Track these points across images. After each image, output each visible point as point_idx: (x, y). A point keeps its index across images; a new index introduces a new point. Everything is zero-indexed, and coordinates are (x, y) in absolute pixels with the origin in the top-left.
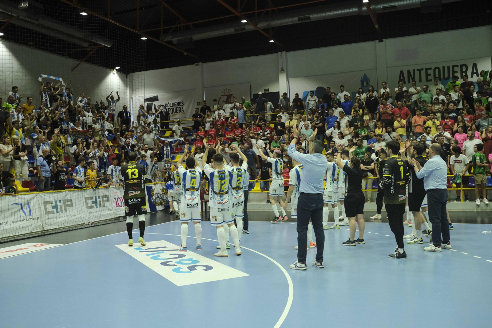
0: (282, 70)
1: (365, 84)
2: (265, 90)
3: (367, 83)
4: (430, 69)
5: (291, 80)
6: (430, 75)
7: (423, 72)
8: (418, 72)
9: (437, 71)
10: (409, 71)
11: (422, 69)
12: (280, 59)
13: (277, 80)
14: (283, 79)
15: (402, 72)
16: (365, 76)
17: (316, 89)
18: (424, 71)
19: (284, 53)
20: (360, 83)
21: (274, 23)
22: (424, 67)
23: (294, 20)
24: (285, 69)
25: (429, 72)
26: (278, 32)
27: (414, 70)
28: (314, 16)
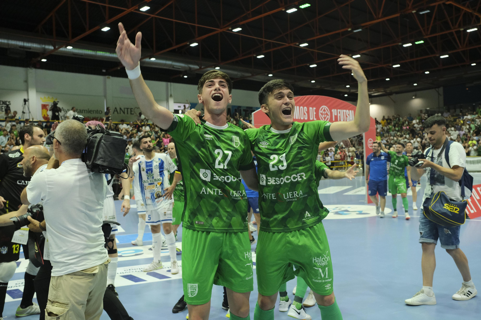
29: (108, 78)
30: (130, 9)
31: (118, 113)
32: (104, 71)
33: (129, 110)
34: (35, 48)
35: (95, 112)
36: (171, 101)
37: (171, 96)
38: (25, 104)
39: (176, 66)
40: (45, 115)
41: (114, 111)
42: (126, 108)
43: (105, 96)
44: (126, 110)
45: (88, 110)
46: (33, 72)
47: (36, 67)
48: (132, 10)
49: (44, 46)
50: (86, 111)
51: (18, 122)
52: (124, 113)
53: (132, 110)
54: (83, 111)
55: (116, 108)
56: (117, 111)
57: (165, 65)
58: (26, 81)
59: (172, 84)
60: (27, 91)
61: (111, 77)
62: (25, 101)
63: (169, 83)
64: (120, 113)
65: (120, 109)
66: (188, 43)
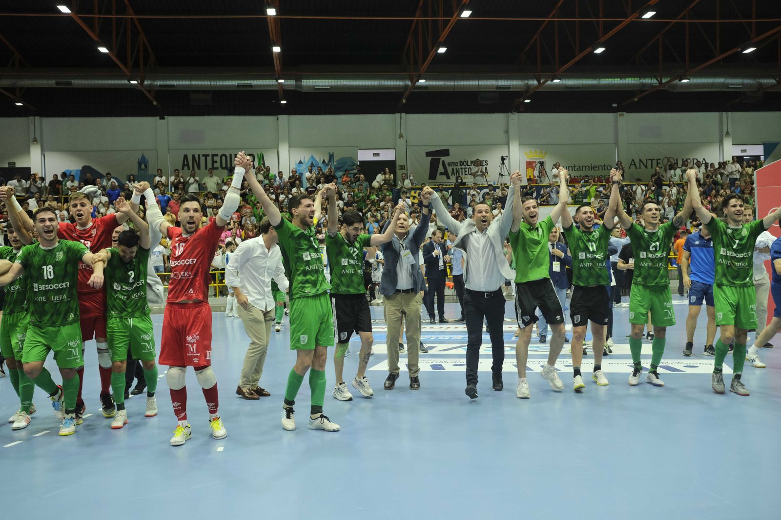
0: (35, 140)
1: (143, 167)
2: (9, 163)
3: (146, 166)
4: (217, 155)
5: (46, 154)
6: (216, 162)
7: (209, 159)
8: (204, 158)
9: (224, 158)
10: (193, 156)
11: (208, 155)
12: (32, 126)
13: (27, 152)
14: (35, 152)
15: (186, 157)
16: (143, 157)
17: (81, 169)
18: (210, 157)
19: (37, 118)
20: (137, 165)
21: (23, 83)
22: (210, 153)
23: (52, 83)
24: (38, 139)
25: (216, 159)
26: (28, 94)
27: (199, 156)
28: (77, 82)
29: (620, 115)
30: (630, 18)
31: (636, 168)
32: (615, 105)
33: (655, 162)
34: (516, 87)
35: (600, 168)
36: (728, 143)
37: (728, 134)
38: (503, 163)
39: (733, 84)
40: (530, 176)
41: (631, 165)
42: (649, 160)
43: (617, 143)
44: (649, 162)
45: (590, 166)
46: (515, 118)
47: (519, 112)
48: (632, 18)
49: (526, 82)
50: (587, 167)
51: (492, 188)
52: (646, 167)
53: (659, 161)
54: (584, 168)
55: (633, 160)
56: (635, 164)
57: (712, 85)
58: (507, 132)
59: (730, 114)
60: (508, 144)
61: (625, 113)
62: (503, 159)
63: (724, 114)
64: (640, 168)
65: (640, 161)
66: (739, 50)
